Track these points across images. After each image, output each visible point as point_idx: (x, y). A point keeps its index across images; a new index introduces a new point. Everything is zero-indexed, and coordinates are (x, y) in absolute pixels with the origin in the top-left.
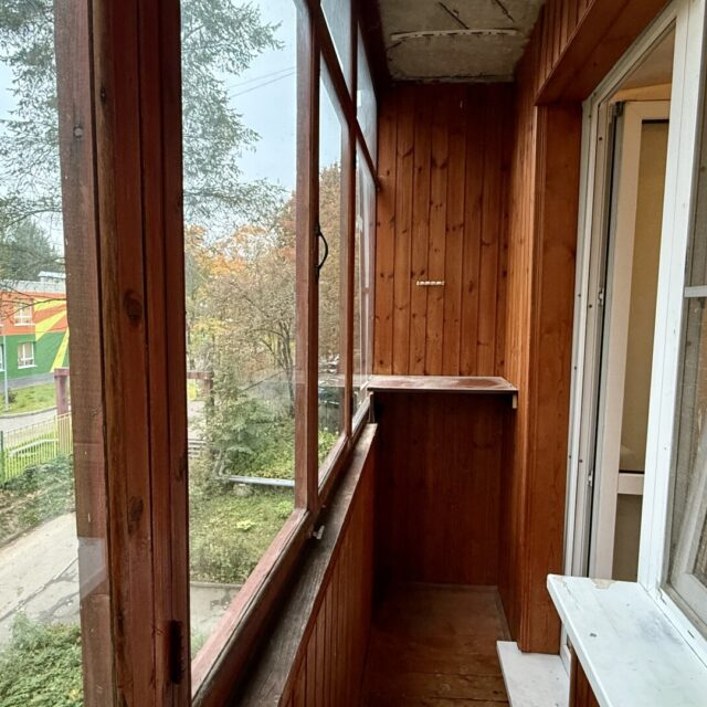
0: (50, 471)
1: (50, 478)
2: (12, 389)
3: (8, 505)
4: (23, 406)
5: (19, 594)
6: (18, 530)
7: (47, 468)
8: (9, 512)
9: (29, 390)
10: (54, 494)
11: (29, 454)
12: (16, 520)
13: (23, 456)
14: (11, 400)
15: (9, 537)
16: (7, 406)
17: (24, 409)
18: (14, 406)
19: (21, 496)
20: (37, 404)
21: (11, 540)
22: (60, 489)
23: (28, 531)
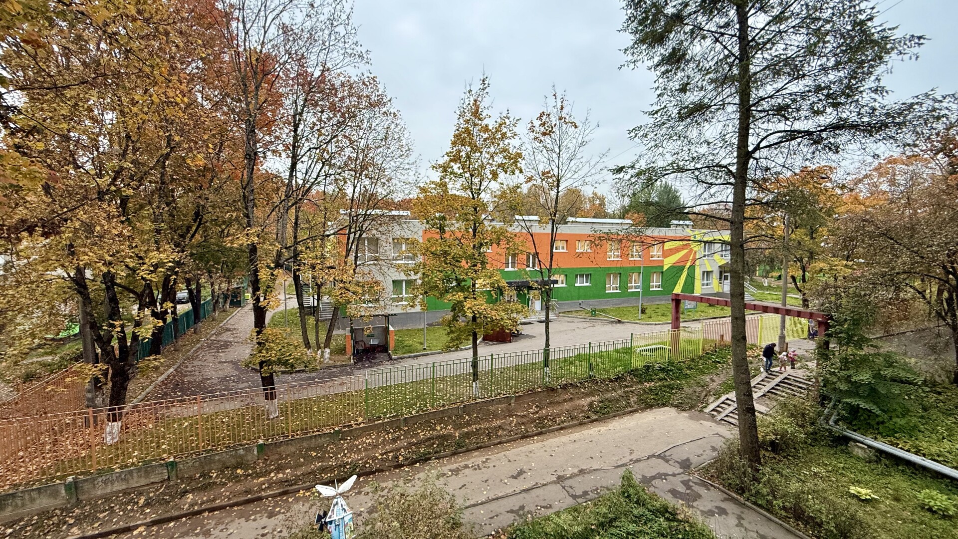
0: (662, 370)
1: (662, 375)
2: (645, 304)
3: (632, 386)
4: (650, 317)
5: (631, 453)
6: (636, 407)
7: (660, 367)
8: (631, 391)
9: (655, 307)
10: (664, 389)
11: (649, 353)
12: (635, 398)
13: (644, 353)
14: (643, 312)
15: (630, 409)
16: (640, 316)
17: (651, 320)
18: (644, 316)
19: (640, 382)
20: (660, 318)
21: (631, 412)
22: (668, 386)
23: (643, 410)
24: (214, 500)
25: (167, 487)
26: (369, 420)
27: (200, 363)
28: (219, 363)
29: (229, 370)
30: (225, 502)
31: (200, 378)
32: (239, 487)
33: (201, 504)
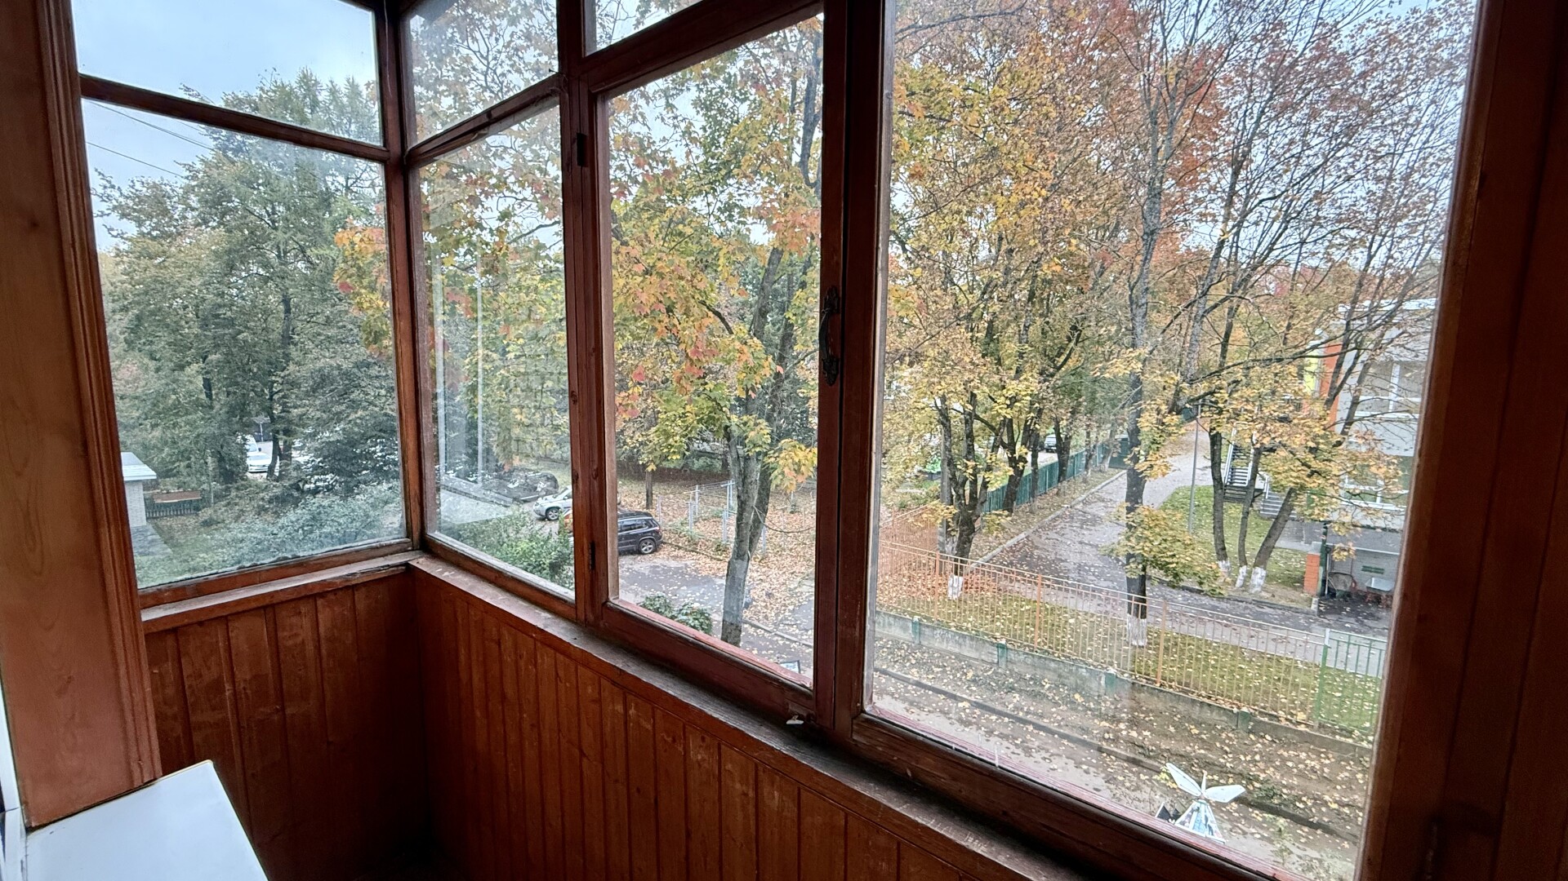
24: (1042, 716)
25: (995, 673)
26: (1321, 726)
27: (1056, 536)
28: (1081, 543)
29: (1091, 557)
30: (1054, 726)
31: (1053, 557)
32: (1074, 718)
33: (1028, 713)
